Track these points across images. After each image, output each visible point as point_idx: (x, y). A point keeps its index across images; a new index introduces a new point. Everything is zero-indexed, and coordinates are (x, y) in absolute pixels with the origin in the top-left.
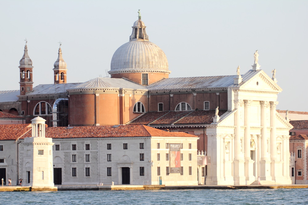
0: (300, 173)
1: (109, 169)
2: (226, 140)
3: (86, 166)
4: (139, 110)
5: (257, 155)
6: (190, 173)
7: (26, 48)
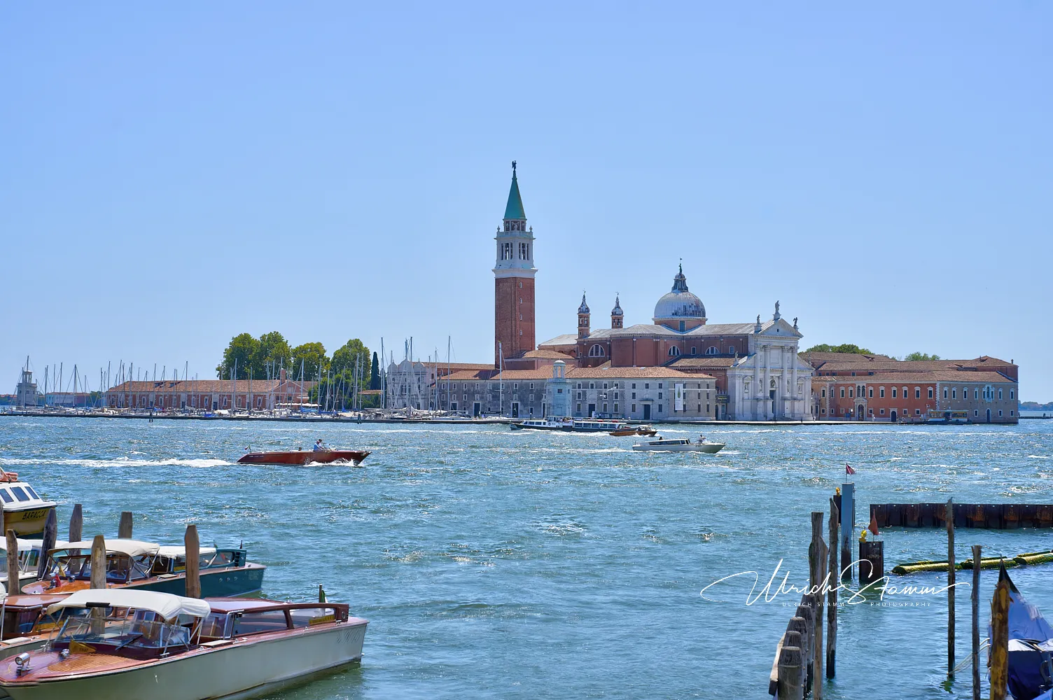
0: (823, 411)
1: (634, 406)
2: (745, 381)
3: (615, 403)
4: (674, 353)
5: (777, 395)
6: (708, 411)
7: (584, 297)
